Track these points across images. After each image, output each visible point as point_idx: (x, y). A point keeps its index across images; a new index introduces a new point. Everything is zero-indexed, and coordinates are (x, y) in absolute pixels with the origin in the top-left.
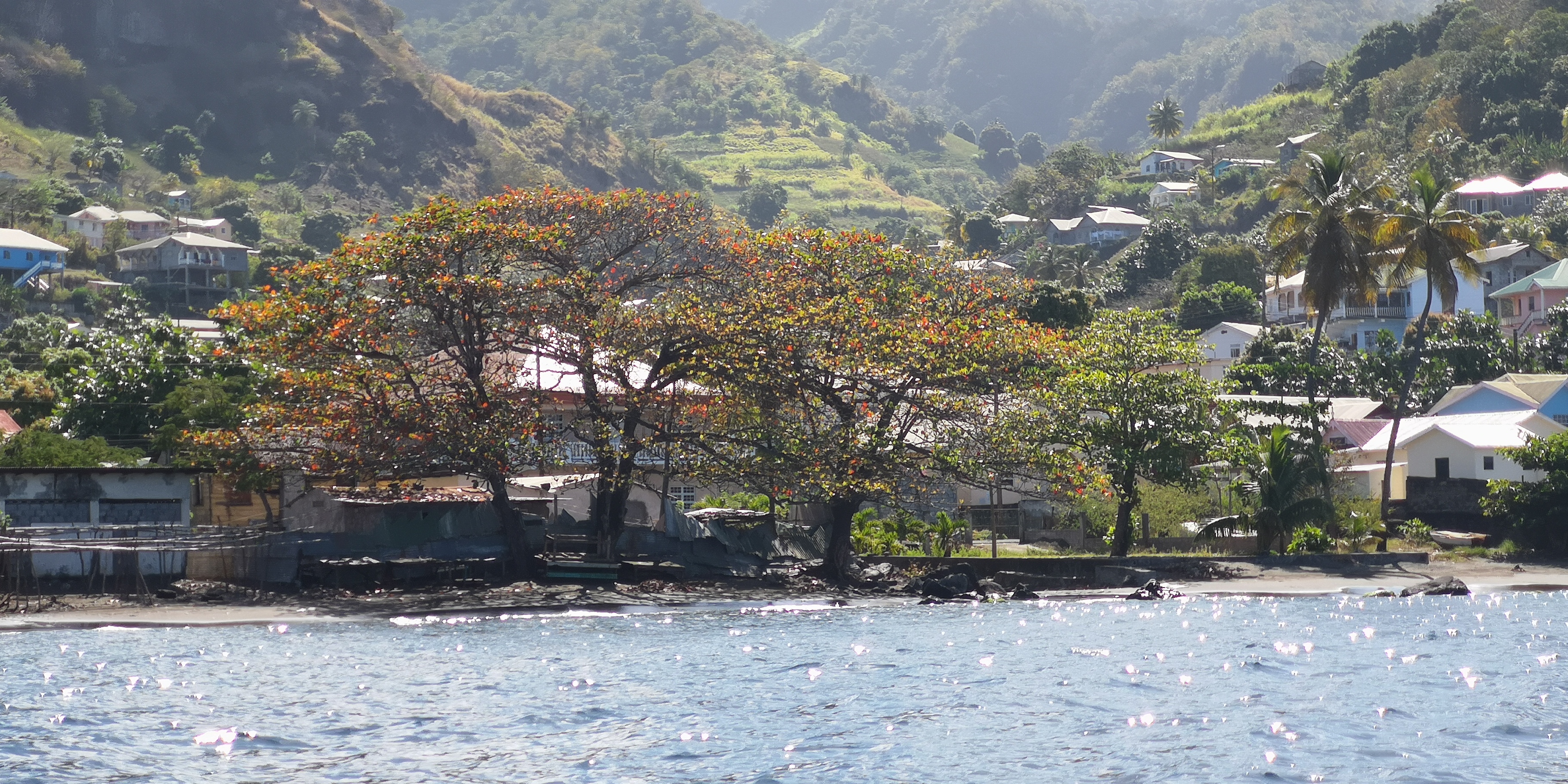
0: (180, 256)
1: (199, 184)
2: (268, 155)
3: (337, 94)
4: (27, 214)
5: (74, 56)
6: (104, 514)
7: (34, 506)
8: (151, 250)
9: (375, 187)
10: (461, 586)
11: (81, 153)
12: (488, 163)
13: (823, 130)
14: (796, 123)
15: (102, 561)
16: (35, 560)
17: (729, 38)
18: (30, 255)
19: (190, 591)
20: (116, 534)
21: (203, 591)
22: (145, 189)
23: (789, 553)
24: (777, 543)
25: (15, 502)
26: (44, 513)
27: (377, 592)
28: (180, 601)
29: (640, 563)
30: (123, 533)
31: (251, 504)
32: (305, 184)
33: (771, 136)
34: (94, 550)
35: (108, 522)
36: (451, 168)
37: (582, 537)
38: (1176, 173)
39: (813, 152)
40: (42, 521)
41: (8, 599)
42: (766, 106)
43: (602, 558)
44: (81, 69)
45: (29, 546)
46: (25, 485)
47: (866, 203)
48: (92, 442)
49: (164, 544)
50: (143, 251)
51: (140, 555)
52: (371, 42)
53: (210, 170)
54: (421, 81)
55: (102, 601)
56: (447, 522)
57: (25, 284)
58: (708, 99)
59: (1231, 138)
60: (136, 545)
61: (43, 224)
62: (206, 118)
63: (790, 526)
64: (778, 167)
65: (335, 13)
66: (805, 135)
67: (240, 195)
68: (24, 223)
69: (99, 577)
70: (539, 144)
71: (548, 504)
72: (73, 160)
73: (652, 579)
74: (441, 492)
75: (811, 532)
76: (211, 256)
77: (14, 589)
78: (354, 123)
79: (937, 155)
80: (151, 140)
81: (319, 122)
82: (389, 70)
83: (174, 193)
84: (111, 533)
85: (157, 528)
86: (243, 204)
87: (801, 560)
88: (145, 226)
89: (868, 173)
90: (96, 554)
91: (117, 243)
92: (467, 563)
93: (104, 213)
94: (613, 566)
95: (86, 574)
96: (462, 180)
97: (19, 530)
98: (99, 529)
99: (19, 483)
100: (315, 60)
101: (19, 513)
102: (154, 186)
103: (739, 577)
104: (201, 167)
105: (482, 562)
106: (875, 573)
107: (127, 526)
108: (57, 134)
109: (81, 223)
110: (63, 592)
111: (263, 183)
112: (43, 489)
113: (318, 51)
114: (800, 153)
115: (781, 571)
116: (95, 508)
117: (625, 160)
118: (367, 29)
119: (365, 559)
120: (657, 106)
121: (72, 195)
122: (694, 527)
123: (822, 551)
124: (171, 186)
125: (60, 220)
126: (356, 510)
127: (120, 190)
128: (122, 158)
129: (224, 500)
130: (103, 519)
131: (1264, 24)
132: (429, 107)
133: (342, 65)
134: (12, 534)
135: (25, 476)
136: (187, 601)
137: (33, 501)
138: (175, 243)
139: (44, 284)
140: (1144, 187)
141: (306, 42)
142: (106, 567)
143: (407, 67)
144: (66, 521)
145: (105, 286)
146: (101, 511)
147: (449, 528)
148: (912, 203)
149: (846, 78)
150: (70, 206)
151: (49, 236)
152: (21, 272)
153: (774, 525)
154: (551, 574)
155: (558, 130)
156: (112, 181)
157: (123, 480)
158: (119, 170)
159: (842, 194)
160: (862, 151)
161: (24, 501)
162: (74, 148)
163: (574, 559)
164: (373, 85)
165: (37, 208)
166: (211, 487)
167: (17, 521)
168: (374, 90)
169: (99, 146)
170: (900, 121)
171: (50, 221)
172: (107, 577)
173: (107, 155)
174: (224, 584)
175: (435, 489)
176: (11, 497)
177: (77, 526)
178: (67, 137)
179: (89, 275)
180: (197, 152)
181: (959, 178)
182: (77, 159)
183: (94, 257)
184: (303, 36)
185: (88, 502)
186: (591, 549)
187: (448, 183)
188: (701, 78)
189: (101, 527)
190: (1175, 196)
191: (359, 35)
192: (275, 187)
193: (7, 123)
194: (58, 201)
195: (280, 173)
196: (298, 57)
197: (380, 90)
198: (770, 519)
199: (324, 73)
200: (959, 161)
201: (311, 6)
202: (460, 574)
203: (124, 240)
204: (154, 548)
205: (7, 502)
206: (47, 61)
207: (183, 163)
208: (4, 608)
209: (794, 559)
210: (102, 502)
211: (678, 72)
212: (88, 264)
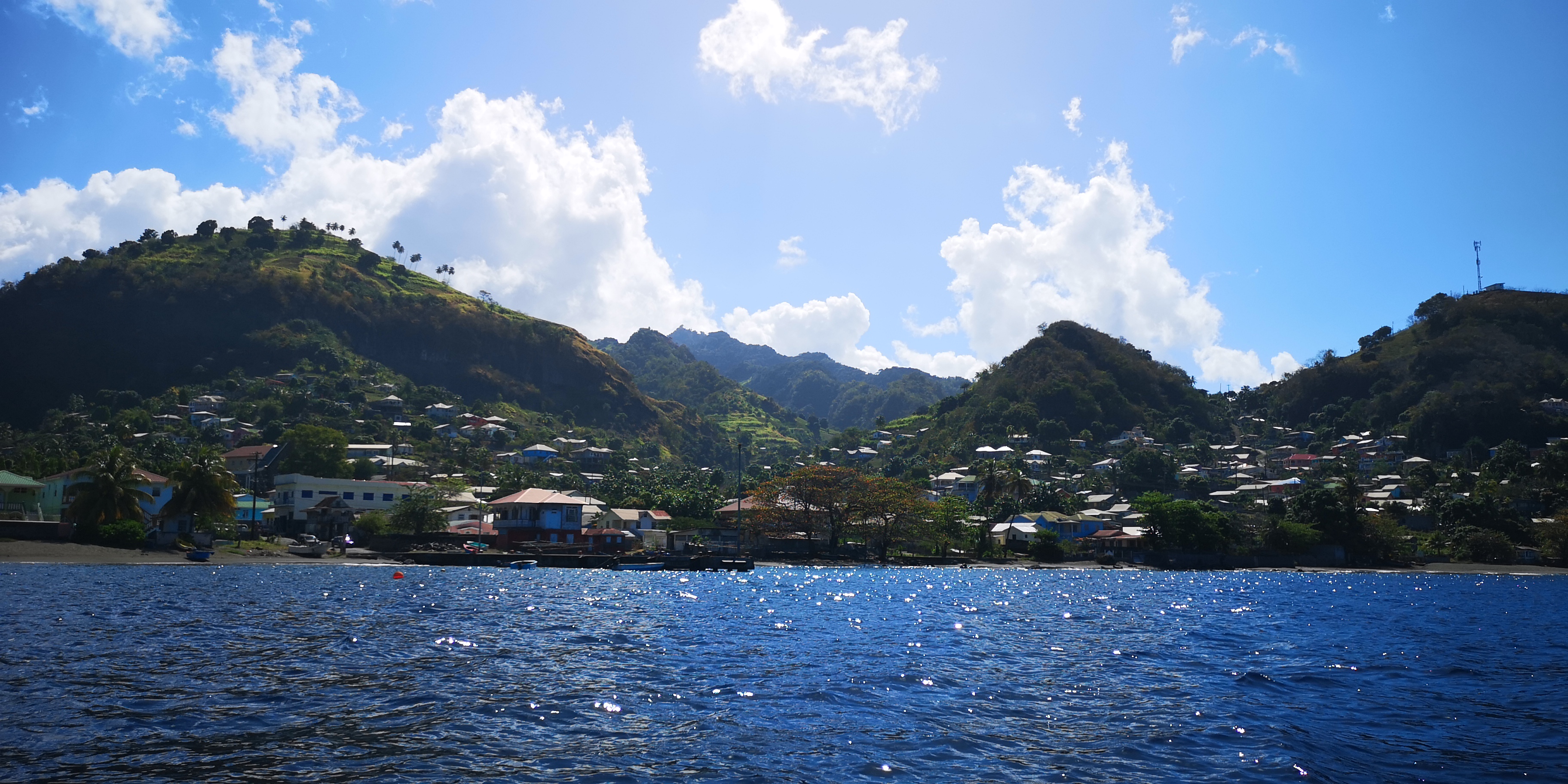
0: (590, 454)
1: (575, 428)
2: (596, 420)
3: (616, 401)
4: (542, 440)
5: (537, 388)
8: (580, 452)
9: (627, 431)
12: (662, 424)
13: (759, 415)
14: (750, 412)
17: (728, 384)
18: (547, 453)
32: (606, 429)
33: (743, 416)
36: (651, 425)
38: (885, 438)
39: (756, 422)
42: (741, 406)
44: (539, 392)
47: (773, 438)
50: (578, 452)
52: (626, 386)
53: (578, 424)
54: (642, 398)
57: (546, 461)
58: (722, 403)
59: (900, 428)
61: (547, 443)
62: (577, 408)
64: (745, 426)
66: (753, 416)
68: (542, 442)
70: (675, 418)
76: (599, 454)
78: (621, 410)
79: (794, 424)
80: (560, 414)
81: (611, 410)
82: (632, 394)
83: (569, 431)
89: (774, 429)
93: (563, 440)
96: (654, 429)
100: (609, 391)
104: (575, 423)
109: (557, 443)
113: (610, 388)
114: (752, 422)
117: (701, 423)
118: (625, 381)
120: (705, 404)
127: (561, 431)
128: (553, 420)
131: (895, 386)
132: (644, 405)
133: (618, 392)
139: (550, 462)
140: (875, 441)
141: (607, 385)
143: (637, 394)
145: (568, 463)
148: (788, 439)
149: (765, 398)
150: (552, 437)
151: (550, 447)
152: (544, 458)
155: (680, 413)
156: (557, 428)
158: (551, 423)
159: (766, 435)
160: (771, 421)
162: (541, 417)
164: (627, 399)
165: (544, 438)
169: (545, 416)
170: (782, 412)
171: (549, 442)
173: (550, 419)
178: (535, 413)
179: (563, 459)
180: (574, 418)
181: (801, 431)
183: (562, 453)
184: (606, 383)
187: (650, 430)
188: (720, 397)
190: (885, 445)
191: (623, 384)
193: (517, 408)
194: (549, 436)
196: (604, 390)
197: (629, 400)
199: (612, 395)
200: (801, 426)
211: (712, 395)
212: (561, 455)
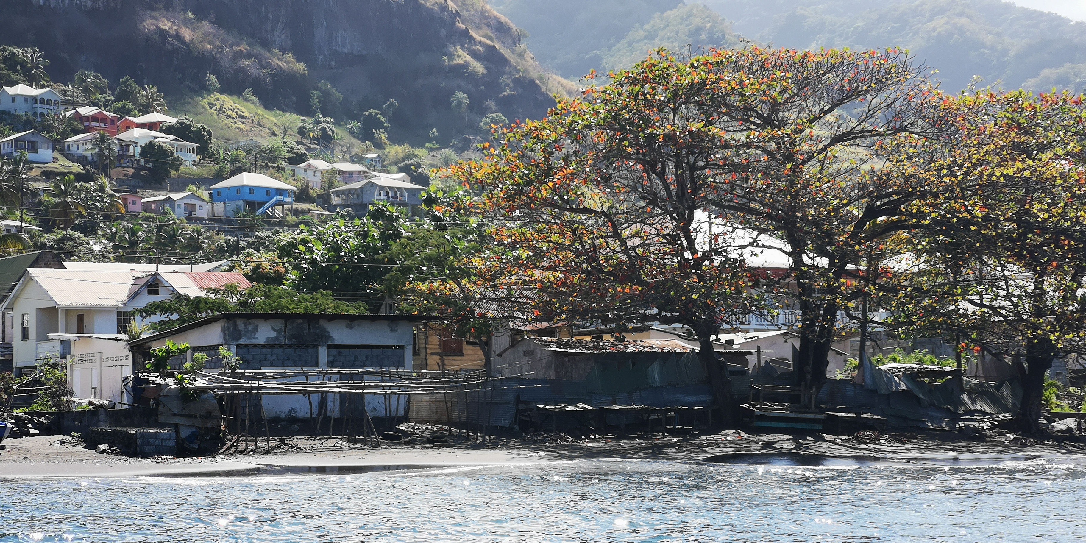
0: (376, 193)
1: (387, 150)
2: (434, 130)
3: (483, 87)
4: (267, 164)
5: (299, 61)
6: (331, 359)
7: (264, 350)
8: (356, 189)
10: (673, 433)
11: (304, 127)
15: (330, 404)
16: (265, 402)
18: (269, 192)
19: (414, 433)
20: (343, 377)
21: (427, 434)
22: (350, 153)
23: (979, 408)
24: (965, 397)
25: (246, 346)
26: (274, 357)
27: (592, 437)
28: (406, 443)
29: (843, 414)
30: (350, 376)
31: (462, 355)
32: (460, 150)
34: (322, 392)
35: (335, 367)
37: (783, 388)
40: (272, 365)
41: (237, 441)
43: (806, 408)
44: (304, 70)
45: (259, 388)
46: (256, 330)
48: (319, 296)
49: (390, 387)
50: (349, 190)
51: (367, 398)
52: (506, 52)
53: (394, 140)
54: (541, 78)
55: (330, 442)
56: (655, 371)
57: (265, 212)
60: (363, 388)
61: (278, 171)
62: (392, 104)
63: (976, 381)
65: (481, 32)
67: (416, 156)
68: (264, 169)
69: (327, 420)
71: (748, 357)
72: (299, 133)
73: (866, 430)
74: (641, 344)
75: (998, 387)
76: (398, 193)
77: (243, 430)
78: (494, 108)
80: (353, 120)
81: (470, 107)
82: (518, 71)
83: (369, 156)
84: (338, 376)
85: (382, 373)
86: (418, 163)
87: (990, 414)
88: (351, 173)
90: (324, 396)
91: (331, 185)
92: (675, 411)
93: (320, 164)
94: (819, 416)
95: (313, 416)
97: (249, 372)
98: (327, 373)
99: (250, 328)
100: (466, 65)
101: (250, 357)
102: (355, 151)
103: (935, 430)
104: (388, 139)
105: (690, 410)
106: (1063, 427)
107: (354, 371)
108: (288, 114)
109: (306, 171)
110: (292, 434)
111: (431, 149)
112: (273, 334)
113: (469, 58)
115: (972, 424)
116: (323, 353)
118: (502, 43)
119: (579, 405)
121: (299, 152)
122: (890, 380)
123: (1010, 405)
124: (368, 151)
125: (290, 168)
126: (566, 359)
127: (332, 153)
128: (333, 132)
129: (439, 351)
130: (331, 364)
132: (546, 96)
133: (486, 68)
134: (242, 376)
135: (256, 321)
136: (412, 443)
137: (263, 346)
138: (373, 184)
139: (278, 212)
141: (460, 52)
142: (334, 409)
143: (530, 69)
144: (295, 366)
145: (322, 215)
146: (328, 355)
147: (657, 377)
150: (297, 159)
151: (282, 179)
152: (262, 204)
153: (962, 380)
154: (758, 423)
156: (327, 147)
157: (349, 326)
158: (332, 139)
161: (255, 346)
162: (301, 124)
163: (781, 410)
164: (508, 81)
165: (274, 160)
166: (426, 338)
167: (247, 364)
168: (508, 85)
169: (317, 123)
171: (283, 169)
172: (335, 419)
173: (323, 129)
174: (447, 427)
175: (636, 341)
176: (242, 341)
177: (306, 369)
178: (295, 116)
179: (311, 208)
180: (385, 128)
182: (302, 132)
183: (315, 195)
184: (458, 47)
185: (316, 346)
186: (794, 399)
189: (330, 370)
191: (497, 48)
192: (440, 152)
193: (253, 107)
194: (288, 155)
195: (443, 143)
196: (455, 62)
197: (511, 85)
198: (957, 374)
199: (473, 74)
201: (464, 27)
202: (669, 421)
203: (336, 183)
204: (382, 391)
205: (238, 346)
206: (280, 64)
207: (376, 135)
208: (233, 449)
209: (984, 413)
210: (329, 347)
212: (310, 200)
